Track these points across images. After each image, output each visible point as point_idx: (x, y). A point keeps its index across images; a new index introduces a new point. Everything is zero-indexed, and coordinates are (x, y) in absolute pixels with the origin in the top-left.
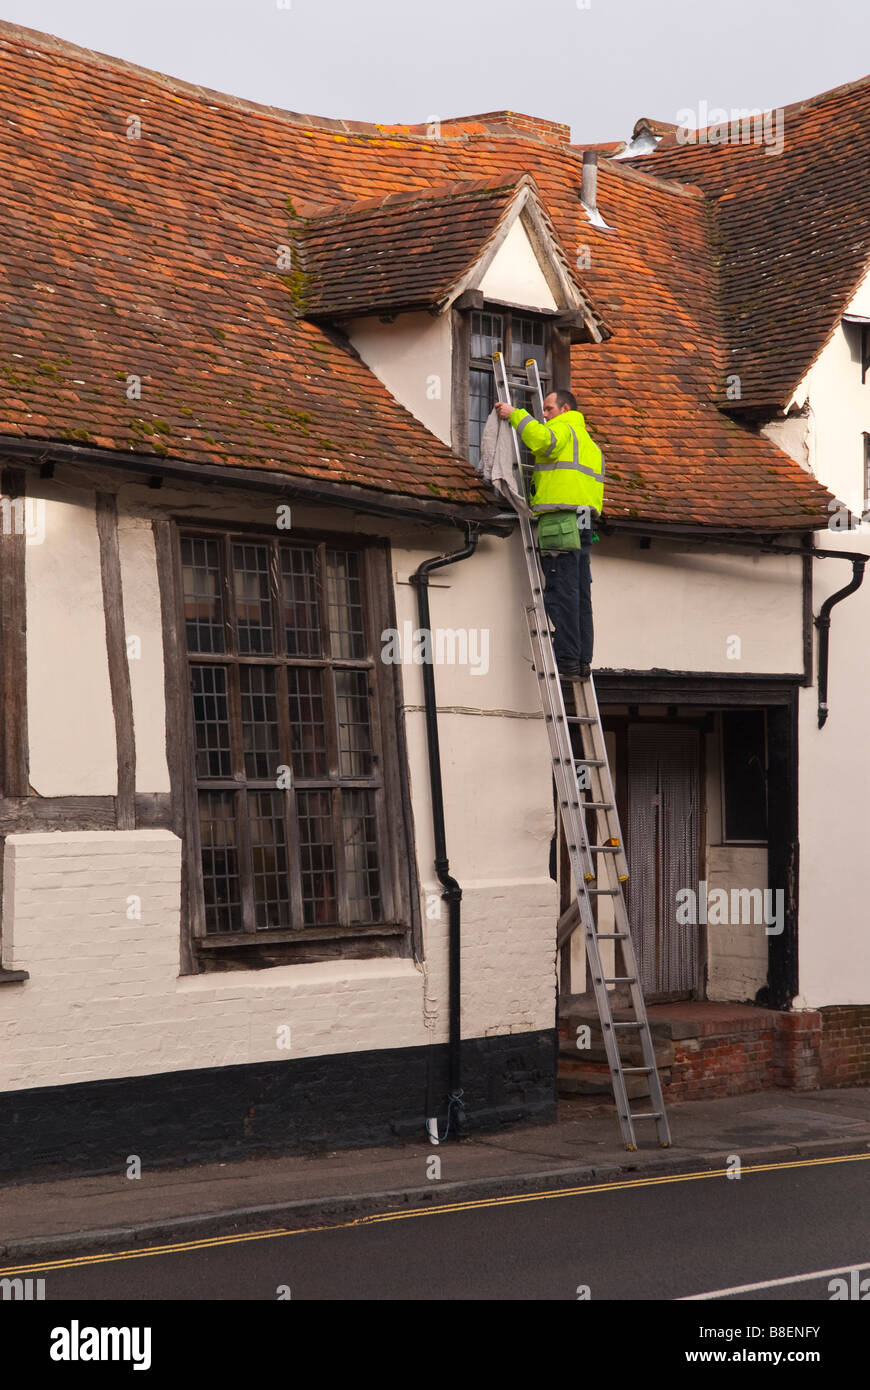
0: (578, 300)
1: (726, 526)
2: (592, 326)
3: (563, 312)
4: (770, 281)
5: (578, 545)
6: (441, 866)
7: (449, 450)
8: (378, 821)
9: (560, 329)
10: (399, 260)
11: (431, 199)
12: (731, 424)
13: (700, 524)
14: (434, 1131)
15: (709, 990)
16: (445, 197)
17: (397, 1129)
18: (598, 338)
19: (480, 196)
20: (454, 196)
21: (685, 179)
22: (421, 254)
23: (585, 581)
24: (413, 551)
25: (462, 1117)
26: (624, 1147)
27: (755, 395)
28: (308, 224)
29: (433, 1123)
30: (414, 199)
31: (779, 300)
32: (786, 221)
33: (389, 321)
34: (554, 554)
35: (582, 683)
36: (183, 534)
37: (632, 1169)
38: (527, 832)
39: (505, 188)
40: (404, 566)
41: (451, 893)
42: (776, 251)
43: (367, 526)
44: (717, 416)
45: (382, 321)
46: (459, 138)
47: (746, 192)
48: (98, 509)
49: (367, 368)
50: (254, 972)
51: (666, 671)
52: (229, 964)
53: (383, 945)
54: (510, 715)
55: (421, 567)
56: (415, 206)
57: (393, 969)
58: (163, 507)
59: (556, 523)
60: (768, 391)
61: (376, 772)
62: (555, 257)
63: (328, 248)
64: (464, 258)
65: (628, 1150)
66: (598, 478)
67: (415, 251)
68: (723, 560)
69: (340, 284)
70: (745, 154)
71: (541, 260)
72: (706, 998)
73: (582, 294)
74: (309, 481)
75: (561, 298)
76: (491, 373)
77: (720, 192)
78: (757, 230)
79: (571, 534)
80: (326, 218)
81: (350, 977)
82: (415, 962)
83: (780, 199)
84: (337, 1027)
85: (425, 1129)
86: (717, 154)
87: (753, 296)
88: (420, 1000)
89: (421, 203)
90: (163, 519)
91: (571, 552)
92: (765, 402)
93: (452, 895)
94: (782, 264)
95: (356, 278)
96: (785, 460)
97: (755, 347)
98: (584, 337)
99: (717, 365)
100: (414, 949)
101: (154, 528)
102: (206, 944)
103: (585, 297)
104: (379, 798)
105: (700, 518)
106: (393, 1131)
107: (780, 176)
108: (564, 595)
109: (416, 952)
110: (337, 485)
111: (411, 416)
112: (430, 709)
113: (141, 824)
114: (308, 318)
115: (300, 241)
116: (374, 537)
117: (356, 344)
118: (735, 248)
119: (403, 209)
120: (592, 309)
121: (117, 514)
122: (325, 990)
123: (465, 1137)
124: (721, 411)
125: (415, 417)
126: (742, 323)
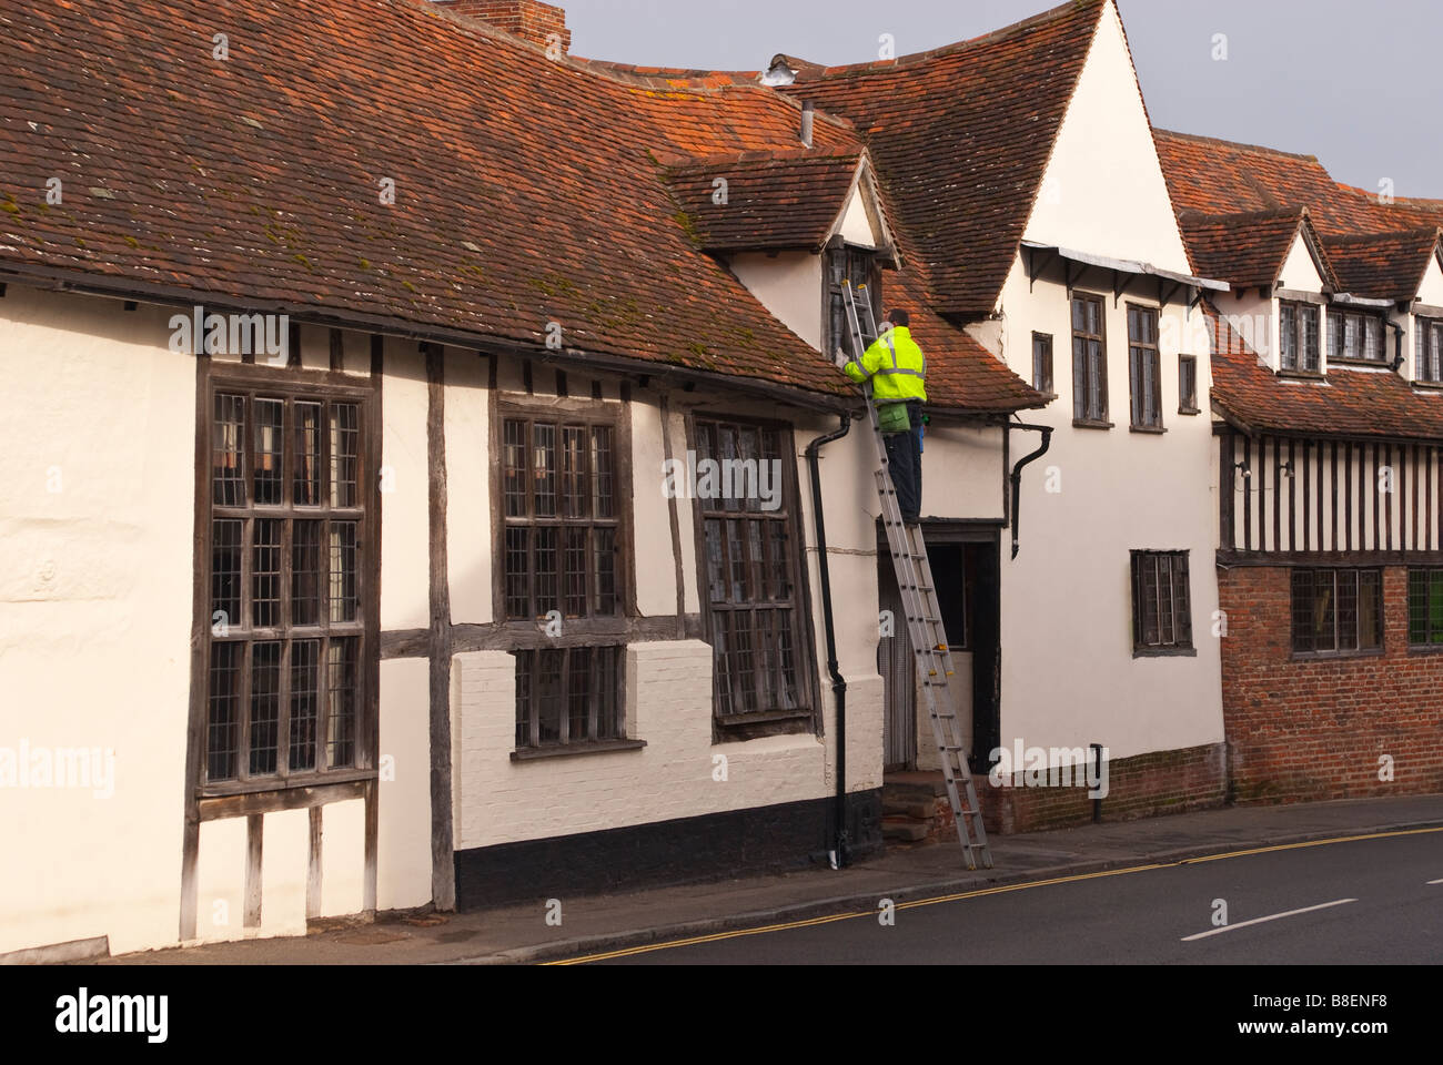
0: (889, 239)
1: (976, 408)
2: (896, 258)
3: (880, 248)
4: (943, 208)
5: (909, 427)
6: (833, 665)
7: (821, 354)
8: (793, 633)
9: (877, 260)
10: (770, 208)
11: (785, 160)
12: (946, 325)
13: (963, 407)
14: (834, 860)
15: (919, 762)
16: (797, 159)
17: (814, 858)
18: (900, 268)
19: (828, 162)
20: (804, 160)
21: (829, 110)
22: (789, 205)
23: (917, 452)
24: (806, 432)
25: (848, 849)
26: (965, 868)
27: (965, 303)
28: (669, 171)
29: (833, 854)
30: (768, 158)
31: (960, 224)
32: (941, 156)
33: (775, 257)
34: (891, 435)
35: (911, 530)
36: (698, 424)
37: (993, 881)
38: (868, 641)
39: (852, 157)
40: (802, 442)
41: (840, 686)
42: (941, 182)
43: (783, 414)
44: (936, 318)
45: (769, 256)
46: (717, 90)
47: (893, 127)
48: (661, 408)
49: (746, 289)
50: (741, 743)
51: (935, 518)
52: (732, 737)
53: (801, 724)
54: (857, 553)
55: (813, 443)
56: (771, 165)
57: (805, 742)
58: (688, 405)
59: (889, 412)
60: (976, 300)
61: (791, 597)
62: (878, 207)
63: (698, 192)
64: (830, 211)
65: (970, 870)
66: (919, 375)
67: (782, 201)
68: (963, 432)
69: (722, 224)
70: (883, 93)
71: (869, 210)
72: (917, 769)
73: (892, 234)
74: (775, 384)
75: (879, 238)
76: (841, 295)
77: (869, 124)
78: (915, 162)
79: (902, 418)
80: (688, 168)
81: (789, 747)
82: (818, 736)
83: (929, 137)
84: (784, 783)
85: (828, 858)
86: (856, 90)
87: (932, 219)
88: (823, 764)
89: (775, 163)
90: (689, 412)
91: (904, 433)
92: (976, 309)
93: (840, 687)
94: (951, 193)
95: (736, 221)
96: (984, 353)
97: (950, 262)
98: (890, 265)
99: (923, 276)
100: (816, 727)
101: (685, 420)
102: (726, 723)
103: (894, 236)
104: (793, 616)
105: (963, 402)
106: (812, 860)
107: (922, 116)
108: (903, 465)
109: (818, 730)
110: (786, 387)
111: (786, 327)
112: (822, 549)
113: (688, 636)
114: (705, 251)
115: (668, 185)
116: (785, 421)
117: (735, 270)
118: (899, 176)
119: (760, 167)
120: (897, 245)
121: (668, 412)
122: (778, 756)
123: (851, 864)
124: (938, 314)
125: (789, 328)
126: (928, 241)
